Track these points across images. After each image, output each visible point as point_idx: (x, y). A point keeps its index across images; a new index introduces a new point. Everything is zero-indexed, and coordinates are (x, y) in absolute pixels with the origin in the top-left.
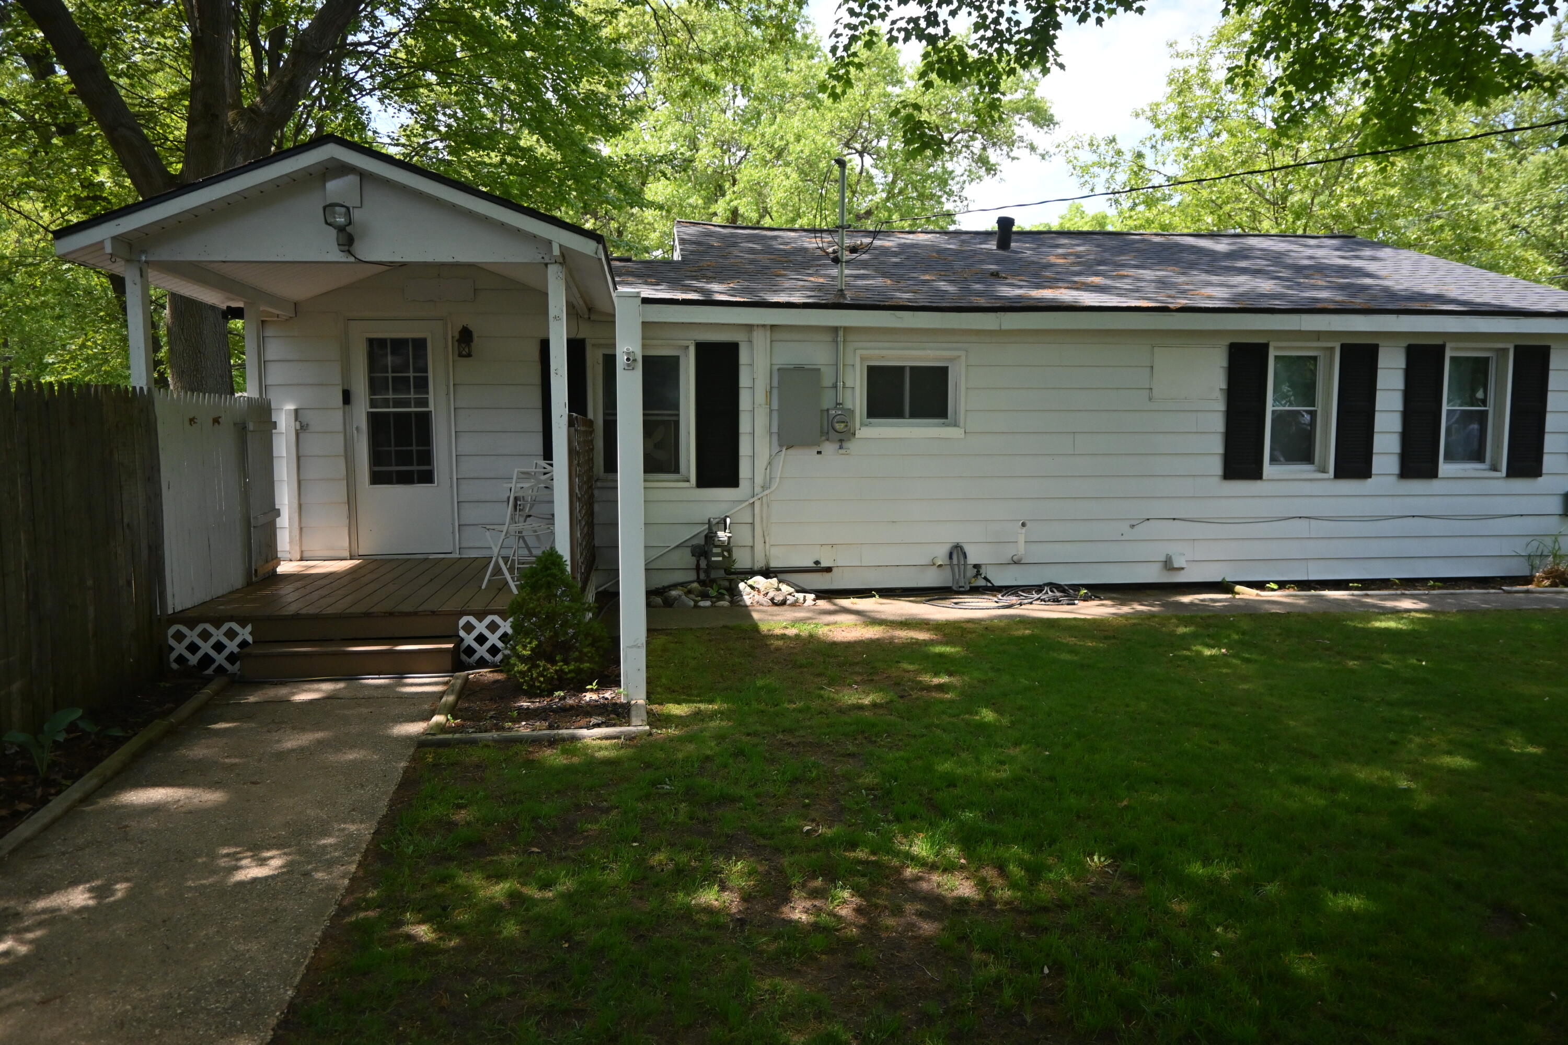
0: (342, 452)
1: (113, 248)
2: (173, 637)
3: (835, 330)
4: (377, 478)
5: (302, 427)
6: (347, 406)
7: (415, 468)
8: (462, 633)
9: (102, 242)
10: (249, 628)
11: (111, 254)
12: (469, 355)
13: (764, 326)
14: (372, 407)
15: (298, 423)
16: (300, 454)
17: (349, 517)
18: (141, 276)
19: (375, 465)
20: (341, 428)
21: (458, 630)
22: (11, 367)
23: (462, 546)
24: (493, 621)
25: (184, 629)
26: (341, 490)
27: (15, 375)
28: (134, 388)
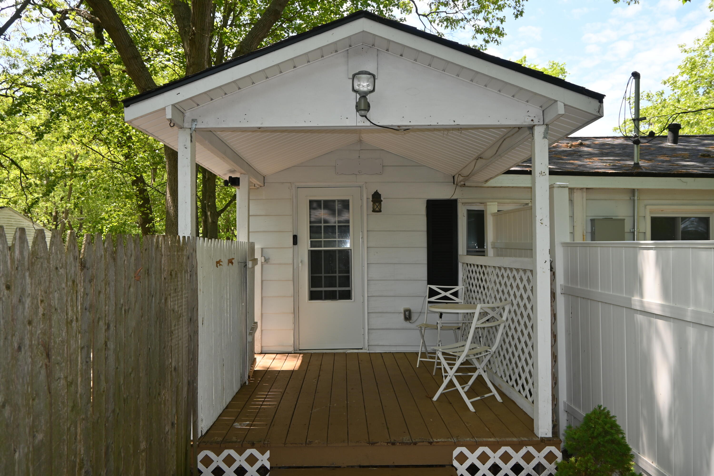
0: (291, 277)
1: (172, 115)
2: (202, 461)
3: (633, 191)
4: (314, 296)
5: (265, 260)
6: (295, 246)
7: (337, 289)
8: (455, 463)
9: (164, 109)
10: (268, 454)
11: (171, 120)
12: (380, 211)
13: (582, 189)
14: (311, 247)
15: (263, 258)
16: (264, 279)
17: (294, 323)
18: (191, 141)
19: (312, 287)
20: (291, 261)
21: (452, 460)
22: (83, 223)
23: (370, 344)
24: (484, 452)
25: (212, 455)
26: (289, 305)
27: (84, 226)
28: (184, 237)
